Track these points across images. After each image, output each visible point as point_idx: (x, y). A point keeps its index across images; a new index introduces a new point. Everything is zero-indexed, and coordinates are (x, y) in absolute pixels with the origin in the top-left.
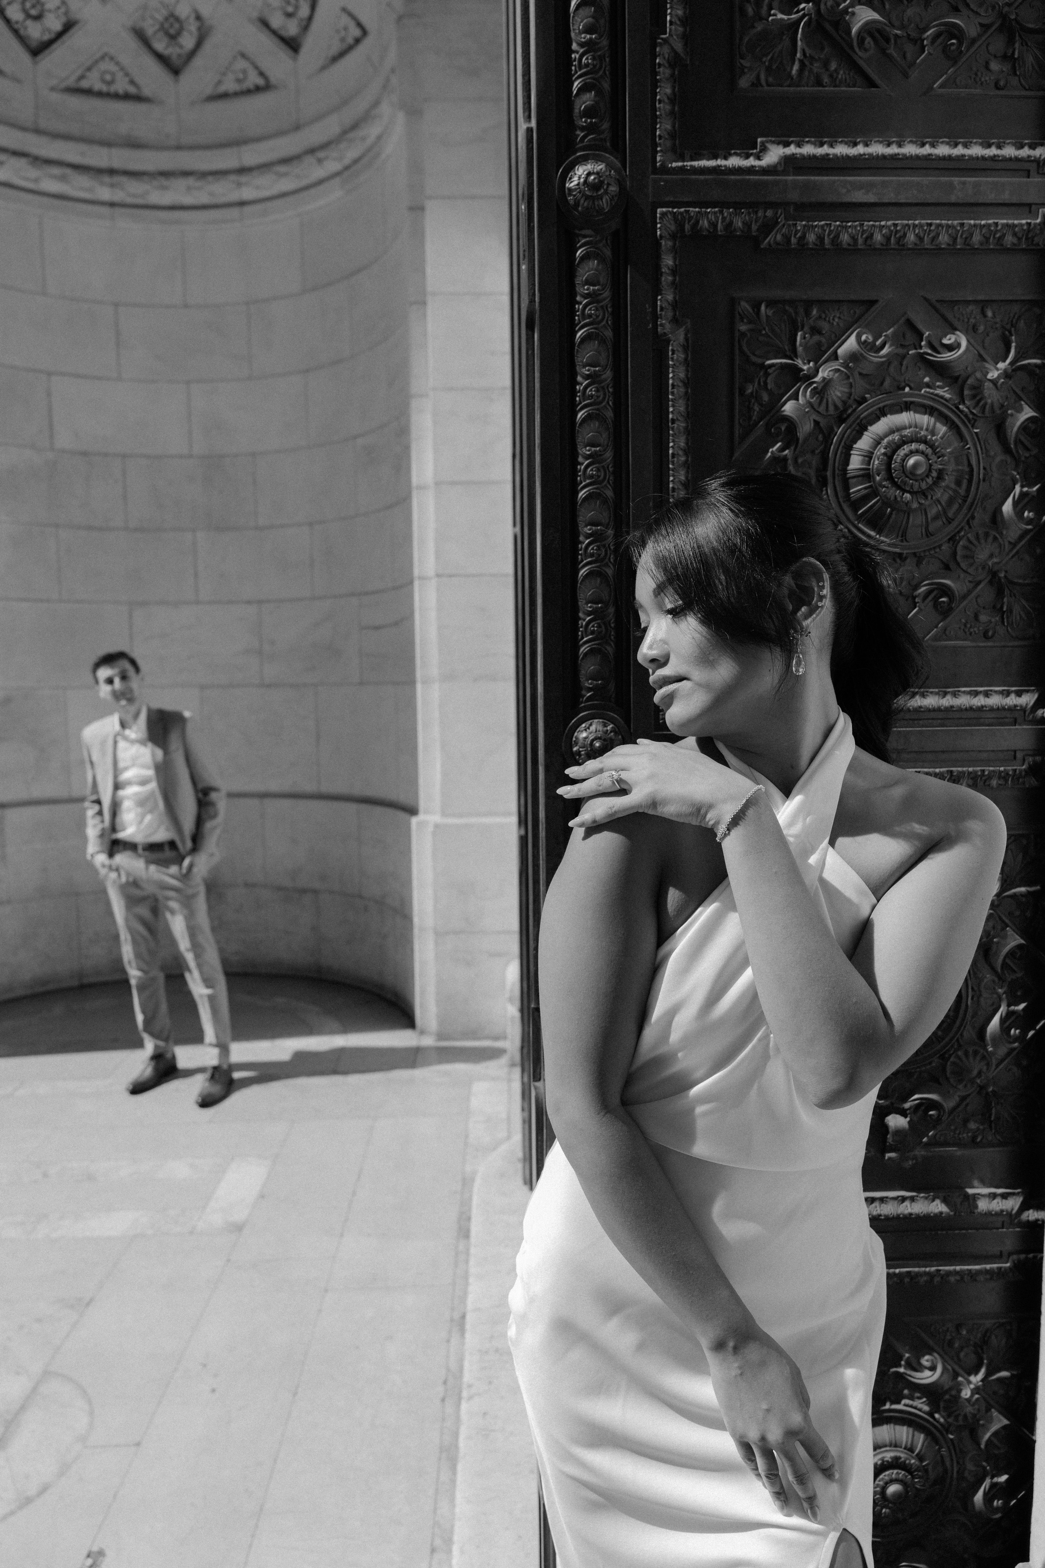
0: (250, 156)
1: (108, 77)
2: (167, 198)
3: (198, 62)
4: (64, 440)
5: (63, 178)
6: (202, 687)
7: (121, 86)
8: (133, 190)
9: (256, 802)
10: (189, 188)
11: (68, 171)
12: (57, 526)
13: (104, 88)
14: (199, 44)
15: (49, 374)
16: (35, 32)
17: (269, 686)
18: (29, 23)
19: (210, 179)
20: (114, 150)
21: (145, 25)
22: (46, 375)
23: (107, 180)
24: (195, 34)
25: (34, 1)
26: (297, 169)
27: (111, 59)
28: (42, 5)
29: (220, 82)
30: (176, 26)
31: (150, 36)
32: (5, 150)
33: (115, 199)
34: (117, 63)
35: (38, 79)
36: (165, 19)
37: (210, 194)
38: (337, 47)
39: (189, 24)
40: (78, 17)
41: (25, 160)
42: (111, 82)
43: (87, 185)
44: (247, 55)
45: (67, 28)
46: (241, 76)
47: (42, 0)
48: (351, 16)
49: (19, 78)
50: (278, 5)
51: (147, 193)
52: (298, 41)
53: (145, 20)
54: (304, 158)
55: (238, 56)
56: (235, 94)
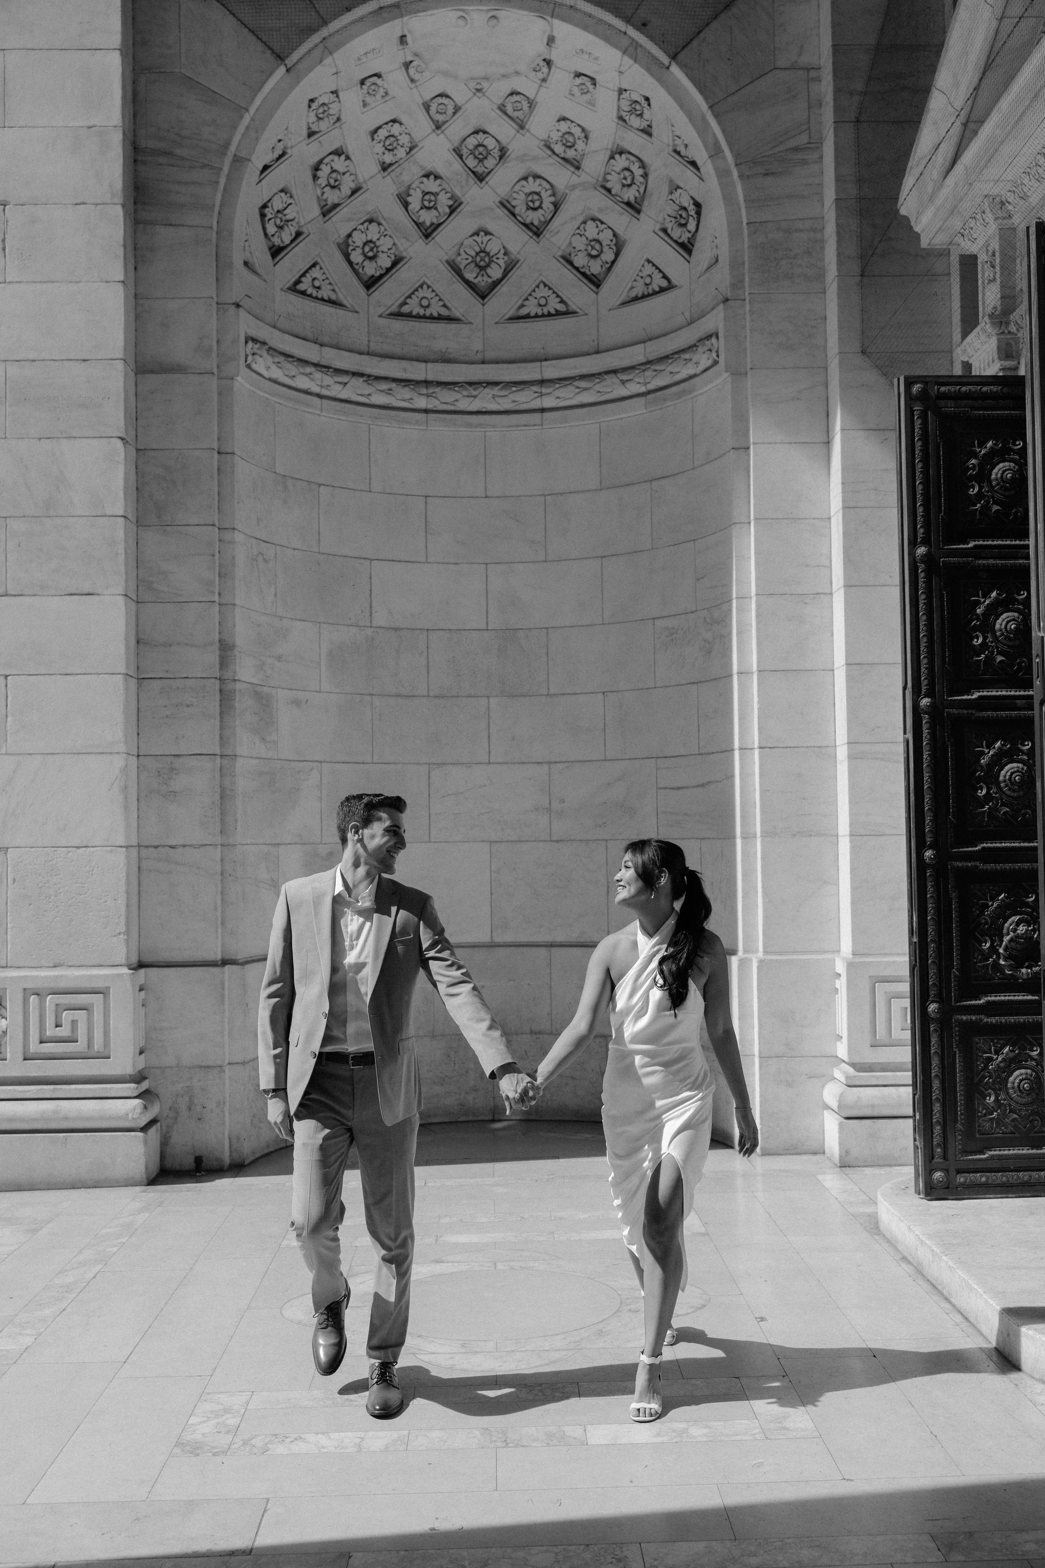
0: (551, 370)
1: (425, 302)
2: (475, 406)
3: (503, 288)
4: (380, 619)
5: (389, 392)
6: (491, 842)
7: (435, 310)
8: (445, 398)
9: (543, 951)
10: (494, 396)
11: (394, 385)
12: (372, 695)
13: (422, 312)
14: (505, 274)
15: (371, 560)
16: (370, 269)
17: (558, 841)
18: (367, 263)
19: (514, 389)
20: (430, 365)
21: (459, 259)
22: (369, 561)
23: (424, 391)
24: (503, 266)
25: (372, 245)
26: (598, 385)
27: (429, 287)
28: (377, 247)
29: (522, 306)
30: (487, 259)
31: (462, 267)
32: (346, 372)
33: (430, 407)
34: (433, 291)
35: (371, 307)
36: (477, 254)
37: (514, 401)
38: (639, 290)
39: (498, 258)
40: (404, 254)
41: (361, 380)
42: (428, 306)
43: (407, 396)
44: (551, 286)
45: (395, 264)
46: (543, 302)
47: (378, 243)
48: (657, 268)
49: (357, 309)
50: (583, 247)
51: (457, 400)
52: (600, 278)
53: (459, 255)
54: (606, 377)
55: (542, 286)
56: (536, 316)
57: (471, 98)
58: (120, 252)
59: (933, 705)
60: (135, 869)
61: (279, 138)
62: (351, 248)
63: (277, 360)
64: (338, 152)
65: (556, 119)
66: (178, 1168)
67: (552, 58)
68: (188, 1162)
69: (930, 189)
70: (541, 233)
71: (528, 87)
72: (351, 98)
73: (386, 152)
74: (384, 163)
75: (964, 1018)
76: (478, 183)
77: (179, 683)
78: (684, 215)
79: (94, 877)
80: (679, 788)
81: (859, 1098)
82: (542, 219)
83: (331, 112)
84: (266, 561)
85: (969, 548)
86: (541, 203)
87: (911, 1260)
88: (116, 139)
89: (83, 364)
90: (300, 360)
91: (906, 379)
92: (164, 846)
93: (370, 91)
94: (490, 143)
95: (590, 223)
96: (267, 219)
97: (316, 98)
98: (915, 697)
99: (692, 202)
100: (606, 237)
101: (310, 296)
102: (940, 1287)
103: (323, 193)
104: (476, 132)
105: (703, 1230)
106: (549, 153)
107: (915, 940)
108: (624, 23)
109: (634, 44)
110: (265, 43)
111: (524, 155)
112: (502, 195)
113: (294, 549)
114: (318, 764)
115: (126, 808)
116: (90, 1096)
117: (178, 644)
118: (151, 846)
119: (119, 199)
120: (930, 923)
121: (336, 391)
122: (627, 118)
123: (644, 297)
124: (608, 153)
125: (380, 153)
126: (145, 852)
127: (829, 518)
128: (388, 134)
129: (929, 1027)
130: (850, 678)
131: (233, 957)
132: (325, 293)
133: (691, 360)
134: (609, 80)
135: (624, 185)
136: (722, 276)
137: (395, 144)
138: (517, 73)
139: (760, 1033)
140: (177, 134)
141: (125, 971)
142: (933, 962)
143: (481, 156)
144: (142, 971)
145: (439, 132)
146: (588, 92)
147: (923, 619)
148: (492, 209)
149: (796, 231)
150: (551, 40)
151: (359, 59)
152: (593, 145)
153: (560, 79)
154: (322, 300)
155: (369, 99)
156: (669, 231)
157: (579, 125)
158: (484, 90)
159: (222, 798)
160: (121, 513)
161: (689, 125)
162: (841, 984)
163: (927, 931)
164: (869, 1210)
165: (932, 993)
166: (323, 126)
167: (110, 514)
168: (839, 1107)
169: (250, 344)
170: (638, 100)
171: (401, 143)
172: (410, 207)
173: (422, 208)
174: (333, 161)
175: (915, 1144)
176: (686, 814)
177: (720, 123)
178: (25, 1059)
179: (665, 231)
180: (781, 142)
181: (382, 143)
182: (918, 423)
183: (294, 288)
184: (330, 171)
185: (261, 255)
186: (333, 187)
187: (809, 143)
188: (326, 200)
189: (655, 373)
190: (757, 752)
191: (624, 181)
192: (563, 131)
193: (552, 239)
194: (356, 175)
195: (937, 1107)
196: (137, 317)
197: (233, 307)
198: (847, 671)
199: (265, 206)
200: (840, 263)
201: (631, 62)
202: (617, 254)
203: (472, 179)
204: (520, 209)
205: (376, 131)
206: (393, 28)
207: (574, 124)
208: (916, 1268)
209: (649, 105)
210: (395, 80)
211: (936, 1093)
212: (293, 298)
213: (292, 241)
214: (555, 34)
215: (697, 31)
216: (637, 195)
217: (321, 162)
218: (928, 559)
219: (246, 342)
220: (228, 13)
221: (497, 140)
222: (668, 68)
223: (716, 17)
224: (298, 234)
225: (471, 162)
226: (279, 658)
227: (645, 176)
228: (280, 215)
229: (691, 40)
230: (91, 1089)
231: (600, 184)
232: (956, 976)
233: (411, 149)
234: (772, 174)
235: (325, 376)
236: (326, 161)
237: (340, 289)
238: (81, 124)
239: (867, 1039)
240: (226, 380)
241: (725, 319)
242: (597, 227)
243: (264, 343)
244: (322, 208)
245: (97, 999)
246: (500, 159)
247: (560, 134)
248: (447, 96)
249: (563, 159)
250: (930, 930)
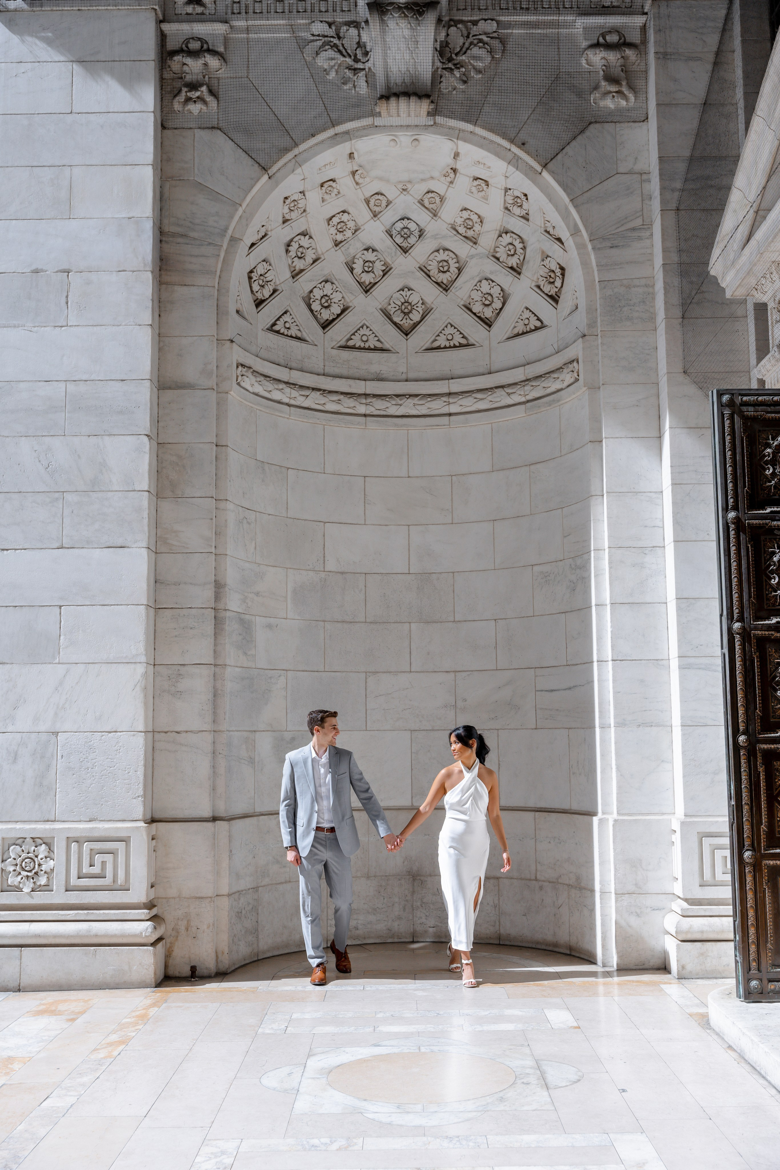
0: (456, 386)
1: (365, 338)
2: (401, 411)
3: (421, 328)
4: (331, 566)
5: (339, 402)
6: (412, 731)
7: (372, 343)
8: (379, 405)
10: (414, 405)
11: (342, 397)
12: (324, 621)
13: (362, 345)
14: (423, 318)
15: (325, 523)
16: (326, 315)
18: (323, 310)
19: (429, 399)
20: (368, 383)
21: (389, 307)
22: (322, 524)
23: (364, 401)
24: (421, 312)
25: (327, 298)
26: (490, 397)
27: (367, 327)
28: (331, 300)
29: (435, 340)
30: (409, 307)
31: (392, 313)
32: (308, 388)
33: (368, 412)
34: (371, 330)
35: (326, 343)
36: (403, 304)
37: (429, 408)
38: (520, 328)
39: (417, 307)
40: (350, 304)
41: (318, 393)
42: (367, 341)
43: (352, 405)
44: (456, 326)
45: (343, 311)
46: (450, 337)
47: (331, 297)
48: (533, 313)
49: (316, 344)
50: (479, 299)
51: (387, 408)
52: (492, 321)
53: (390, 304)
54: (496, 390)
55: (449, 326)
56: (445, 347)
57: (400, 195)
58: (150, 304)
59: (743, 628)
60: (151, 748)
61: (263, 224)
62: (312, 300)
63: (258, 379)
64: (304, 234)
65: (460, 210)
66: (177, 975)
67: (457, 167)
68: (186, 971)
69: (732, 257)
70: (449, 289)
71: (440, 187)
72: (314, 196)
73: (338, 233)
74: (336, 241)
75: (771, 862)
76: (404, 254)
77: (185, 612)
78: (553, 275)
79: (121, 754)
80: (552, 691)
81: (691, 926)
82: (450, 279)
83: (300, 206)
84: (249, 523)
85: (767, 513)
86: (449, 268)
87: (735, 1048)
88: (148, 227)
89: (121, 383)
90: (274, 379)
91: (718, 391)
92: (172, 732)
93: (328, 191)
94: (412, 226)
95: (484, 282)
96: (253, 280)
97: (289, 197)
98: (729, 622)
99: (558, 266)
100: (496, 291)
101: (283, 334)
102: (758, 1068)
103: (293, 262)
104: (403, 219)
105: (575, 1024)
106: (455, 233)
107: (733, 803)
108: (509, 143)
109: (516, 158)
110: (254, 159)
111: (437, 235)
112: (421, 263)
113: (269, 515)
114: (285, 672)
115: (146, 704)
116: (114, 919)
117: (185, 583)
118: (162, 732)
119: (149, 268)
120: (744, 790)
121: (301, 401)
122: (511, 209)
123: (523, 333)
124: (497, 233)
125: (334, 234)
126: (157, 735)
127: (662, 492)
128: (340, 221)
129: (745, 870)
130: (679, 609)
131: (222, 815)
132: (293, 332)
133: (558, 378)
134: (498, 182)
135: (508, 255)
136: (581, 319)
137: (344, 228)
138: (432, 178)
139: (615, 875)
140: (191, 222)
141: (142, 824)
142: (747, 820)
143: (405, 236)
144: (155, 824)
145: (376, 219)
146: (483, 190)
147: (734, 565)
148: (413, 272)
149: (634, 287)
150: (456, 155)
151: (320, 169)
152: (486, 226)
153: (463, 182)
154: (291, 337)
155: (326, 197)
156: (542, 287)
157: (476, 214)
158: (408, 190)
159: (214, 696)
160: (146, 488)
161: (556, 213)
162: (677, 838)
163: (742, 796)
164: (702, 1010)
165: (747, 843)
166: (294, 215)
167: (139, 489)
168: (676, 932)
169: (240, 368)
170: (520, 196)
171: (348, 227)
172: (355, 272)
173: (363, 272)
174: (300, 239)
175: (736, 960)
176: (557, 710)
177: (578, 212)
178: (66, 891)
179: (538, 287)
180: (622, 225)
181: (335, 227)
182: (727, 423)
183: (271, 328)
184: (298, 246)
185: (248, 305)
186: (300, 258)
187: (643, 225)
188: (295, 267)
189: (532, 388)
190: (610, 663)
191: (509, 252)
192: (465, 218)
193: (457, 293)
194: (316, 249)
195: (752, 931)
196: (160, 350)
197: (228, 342)
198: (677, 604)
199: (251, 272)
200: (666, 310)
201: (515, 170)
202: (504, 304)
203: (399, 252)
204: (434, 272)
205: (331, 219)
206: (345, 148)
207: (472, 213)
208: (739, 1054)
209: (527, 199)
210: (345, 183)
211: (751, 920)
212: (271, 335)
213: (270, 296)
214: (459, 151)
215: (562, 148)
216: (518, 262)
217: (292, 240)
218: (738, 521)
219: (237, 367)
220: (228, 139)
221: (417, 224)
222: (540, 174)
223: (575, 138)
224: (275, 291)
225: (399, 240)
226: (257, 594)
227: (524, 248)
228: (262, 278)
229: (557, 154)
230: (115, 914)
231: (491, 254)
232: (764, 831)
233: (356, 231)
234: (616, 246)
235: (293, 391)
236: (295, 240)
237: (304, 329)
238: (124, 216)
239: (697, 881)
240: (222, 393)
241: (583, 348)
242: (489, 284)
243: (250, 368)
244: (292, 272)
245: (121, 846)
246: (419, 238)
247: (463, 220)
248: (382, 194)
249: (465, 237)
250: (744, 795)
